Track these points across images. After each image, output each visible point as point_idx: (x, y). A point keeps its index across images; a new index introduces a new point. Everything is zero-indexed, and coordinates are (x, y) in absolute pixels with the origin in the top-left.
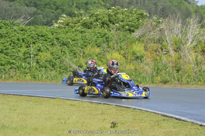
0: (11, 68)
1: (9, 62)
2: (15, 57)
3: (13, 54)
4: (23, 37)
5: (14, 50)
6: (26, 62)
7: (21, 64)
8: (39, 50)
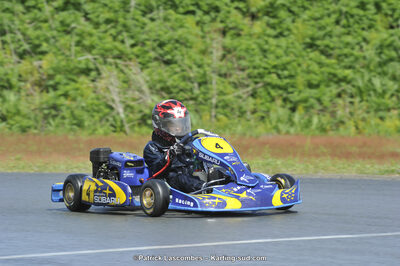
0: (339, 95)
1: (335, 75)
2: (352, 59)
3: (346, 51)
5: (349, 39)
6: (384, 74)
7: (370, 81)
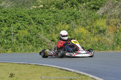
4: (5, 18)
8: (19, 29)
